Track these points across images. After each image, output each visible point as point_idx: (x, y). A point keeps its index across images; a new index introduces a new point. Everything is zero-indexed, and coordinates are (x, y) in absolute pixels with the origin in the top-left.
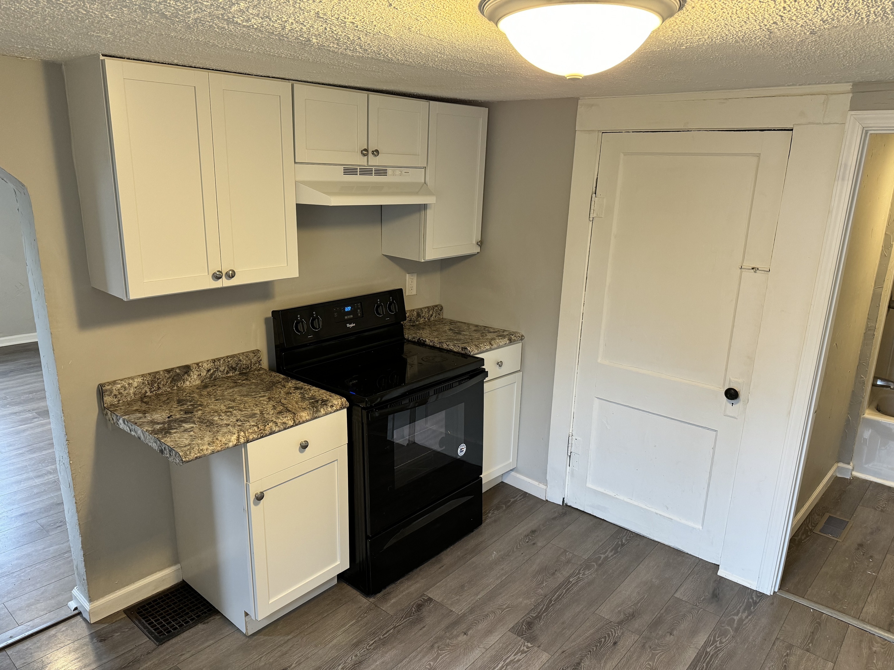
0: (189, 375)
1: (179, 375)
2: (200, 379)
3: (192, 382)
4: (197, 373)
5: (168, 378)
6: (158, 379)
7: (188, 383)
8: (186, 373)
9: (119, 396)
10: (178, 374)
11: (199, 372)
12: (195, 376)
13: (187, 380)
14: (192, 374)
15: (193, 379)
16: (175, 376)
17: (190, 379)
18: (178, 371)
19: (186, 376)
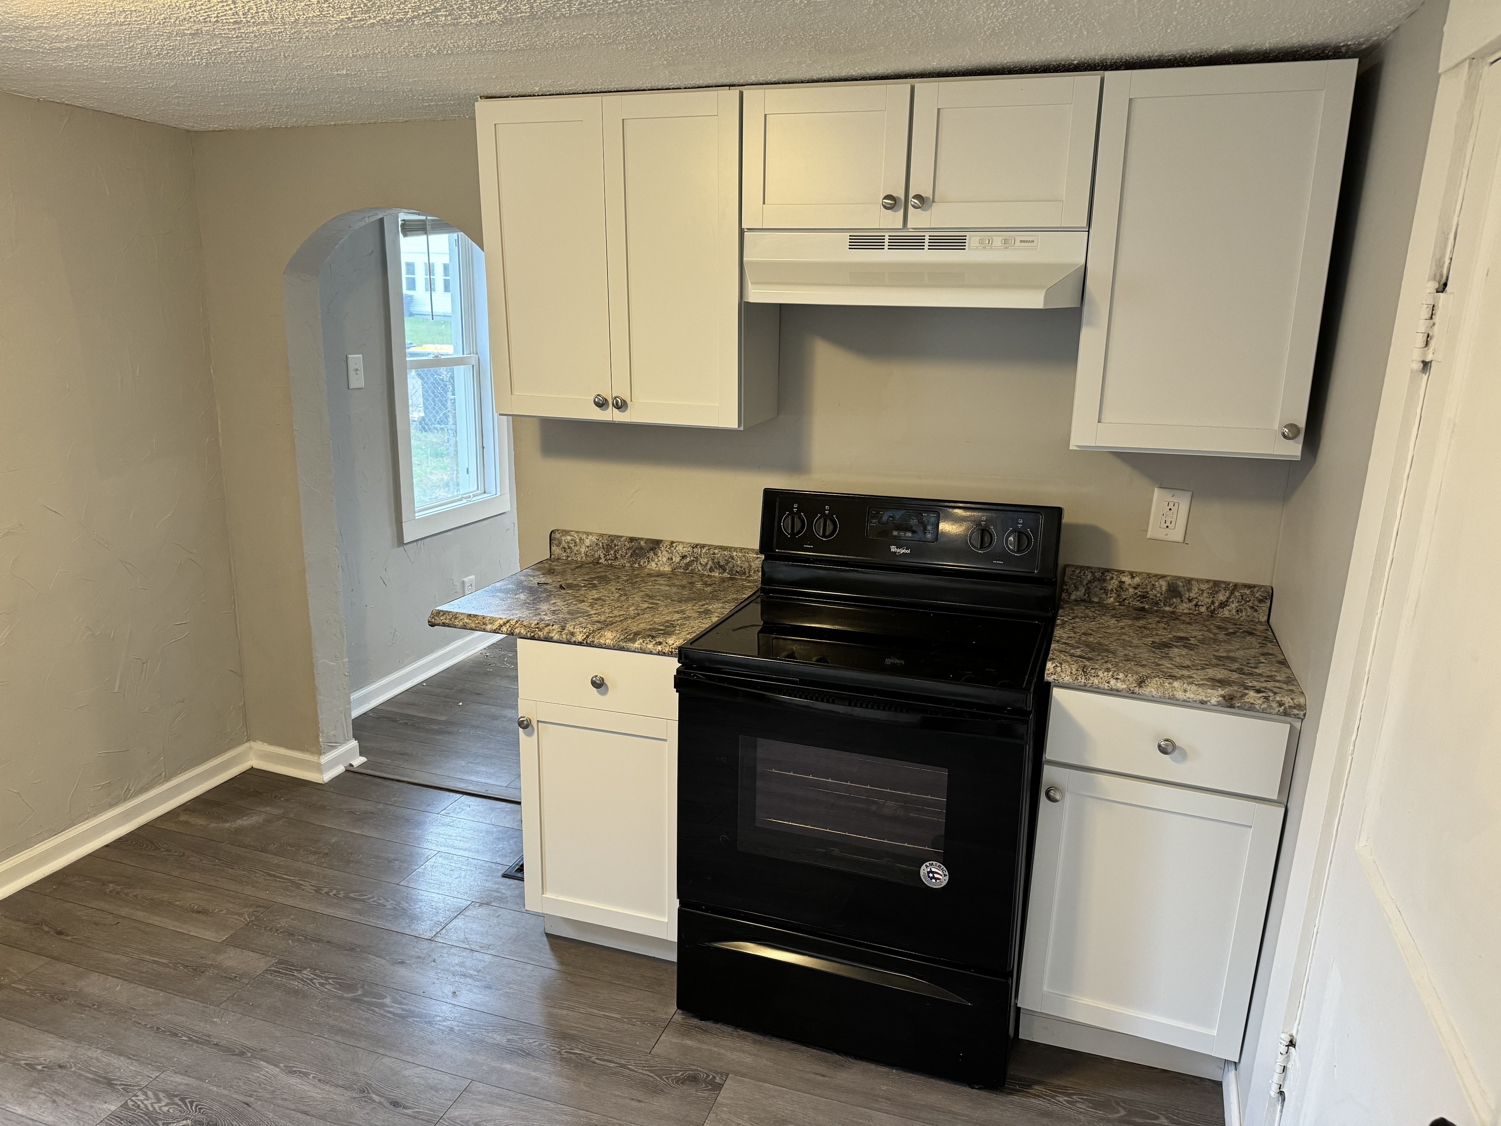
0: (656, 554)
1: (643, 549)
2: (670, 565)
3: (659, 565)
4: (667, 556)
5: (629, 549)
6: (615, 546)
7: (653, 565)
8: (652, 549)
9: (568, 551)
10: (641, 548)
11: (669, 553)
12: (665, 559)
13: (653, 561)
14: (660, 554)
15: (661, 562)
16: (637, 548)
17: (656, 560)
18: (642, 543)
19: (652, 554)
